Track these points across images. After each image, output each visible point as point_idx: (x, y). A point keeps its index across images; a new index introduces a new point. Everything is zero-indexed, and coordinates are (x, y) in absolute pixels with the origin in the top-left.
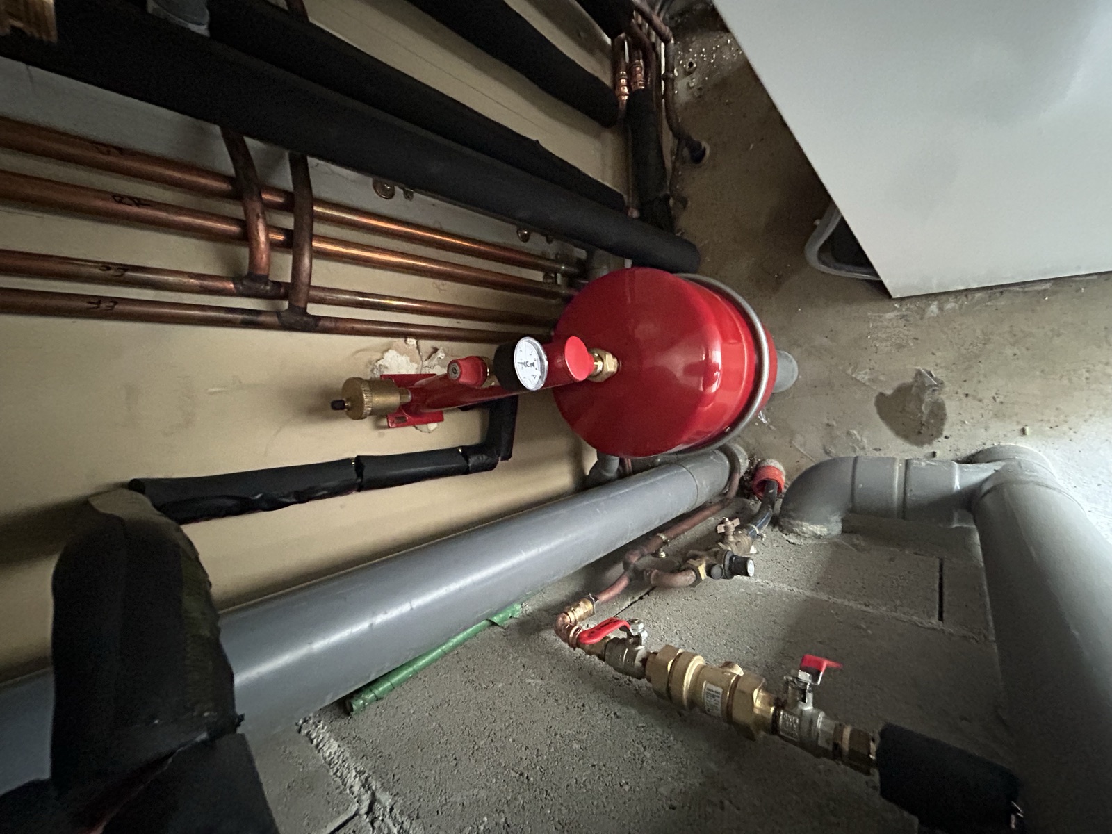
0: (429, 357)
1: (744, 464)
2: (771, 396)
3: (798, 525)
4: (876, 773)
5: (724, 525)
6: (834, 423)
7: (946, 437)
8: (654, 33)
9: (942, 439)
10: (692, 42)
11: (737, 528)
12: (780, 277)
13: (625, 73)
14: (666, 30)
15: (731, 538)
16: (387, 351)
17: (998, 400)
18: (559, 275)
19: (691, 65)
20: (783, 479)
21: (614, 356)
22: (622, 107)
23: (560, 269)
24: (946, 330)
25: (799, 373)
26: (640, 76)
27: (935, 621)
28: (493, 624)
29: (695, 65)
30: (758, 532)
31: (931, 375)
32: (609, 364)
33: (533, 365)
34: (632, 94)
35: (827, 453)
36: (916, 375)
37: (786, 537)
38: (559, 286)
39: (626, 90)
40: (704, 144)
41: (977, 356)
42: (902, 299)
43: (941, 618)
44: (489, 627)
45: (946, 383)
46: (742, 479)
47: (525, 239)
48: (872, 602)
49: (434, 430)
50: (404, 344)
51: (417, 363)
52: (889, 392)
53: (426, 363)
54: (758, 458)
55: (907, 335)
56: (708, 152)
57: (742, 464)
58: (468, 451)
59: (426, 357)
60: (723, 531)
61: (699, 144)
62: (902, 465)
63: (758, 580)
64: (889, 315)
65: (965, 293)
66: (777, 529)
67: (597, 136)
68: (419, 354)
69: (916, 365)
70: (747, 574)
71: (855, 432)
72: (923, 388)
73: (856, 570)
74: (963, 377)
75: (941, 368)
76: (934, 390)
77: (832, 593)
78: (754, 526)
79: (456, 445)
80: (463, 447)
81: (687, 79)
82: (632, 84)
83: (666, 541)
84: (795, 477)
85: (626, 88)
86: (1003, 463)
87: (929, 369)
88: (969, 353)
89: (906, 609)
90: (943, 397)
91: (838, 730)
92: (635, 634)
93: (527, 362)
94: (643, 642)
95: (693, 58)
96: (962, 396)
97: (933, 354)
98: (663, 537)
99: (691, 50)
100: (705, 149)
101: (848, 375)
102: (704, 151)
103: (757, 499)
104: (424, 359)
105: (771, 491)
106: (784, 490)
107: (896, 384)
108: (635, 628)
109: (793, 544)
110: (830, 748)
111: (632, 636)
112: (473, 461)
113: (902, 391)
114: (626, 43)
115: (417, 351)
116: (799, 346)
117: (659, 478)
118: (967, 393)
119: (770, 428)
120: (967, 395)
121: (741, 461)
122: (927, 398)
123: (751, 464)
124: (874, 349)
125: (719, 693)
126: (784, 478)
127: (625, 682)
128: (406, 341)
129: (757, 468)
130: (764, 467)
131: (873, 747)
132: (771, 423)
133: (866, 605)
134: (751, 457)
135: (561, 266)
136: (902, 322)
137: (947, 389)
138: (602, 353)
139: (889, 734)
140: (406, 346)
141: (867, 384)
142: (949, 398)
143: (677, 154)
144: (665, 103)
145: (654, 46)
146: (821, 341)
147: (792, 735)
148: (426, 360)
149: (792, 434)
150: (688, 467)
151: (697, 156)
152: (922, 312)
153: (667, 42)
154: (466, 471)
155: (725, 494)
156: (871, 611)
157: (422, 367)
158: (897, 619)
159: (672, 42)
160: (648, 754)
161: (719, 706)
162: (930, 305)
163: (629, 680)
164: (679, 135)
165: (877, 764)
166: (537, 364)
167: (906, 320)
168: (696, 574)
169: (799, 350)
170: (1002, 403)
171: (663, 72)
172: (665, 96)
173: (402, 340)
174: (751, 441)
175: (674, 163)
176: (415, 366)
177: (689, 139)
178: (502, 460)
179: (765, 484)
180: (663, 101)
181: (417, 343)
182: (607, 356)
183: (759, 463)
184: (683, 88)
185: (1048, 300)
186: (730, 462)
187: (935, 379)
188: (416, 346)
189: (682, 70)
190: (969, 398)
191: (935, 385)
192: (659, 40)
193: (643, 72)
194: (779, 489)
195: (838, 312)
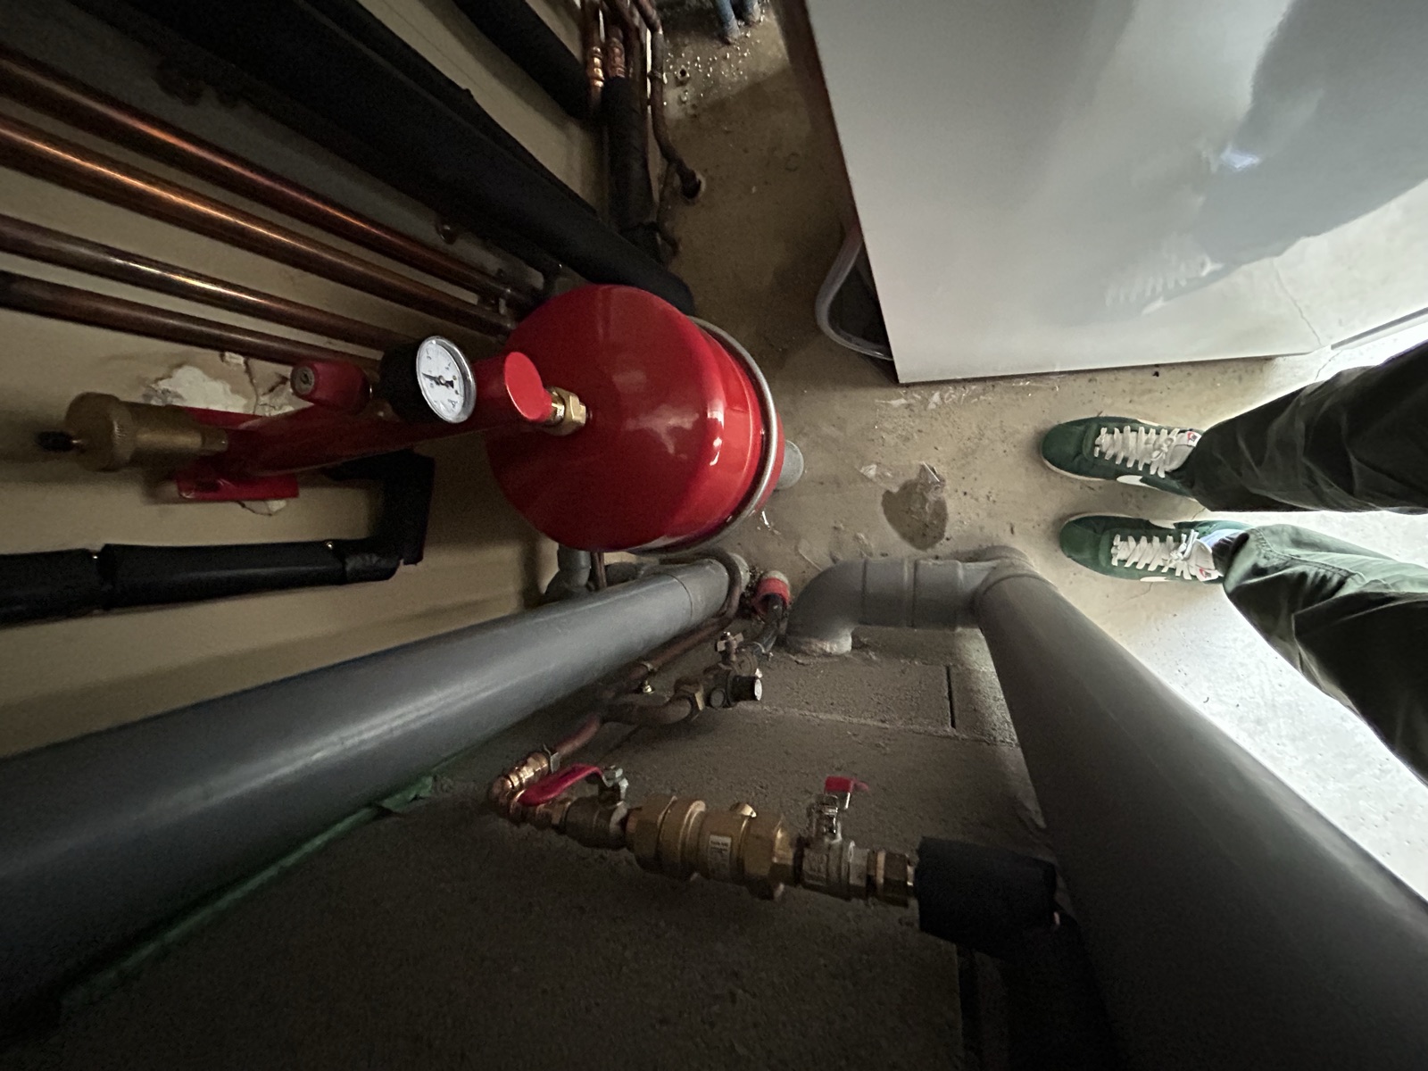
0: (272, 390)
1: (745, 576)
2: (775, 491)
3: (807, 643)
4: (914, 903)
5: (724, 641)
6: (841, 526)
7: (948, 539)
8: (637, 14)
9: (944, 540)
10: (685, 46)
11: (740, 646)
12: (785, 351)
13: (599, 50)
14: (653, 13)
15: (734, 658)
16: (180, 366)
17: (991, 498)
18: (502, 302)
19: (683, 73)
20: (788, 594)
21: (582, 401)
22: (596, 96)
23: (503, 292)
24: (946, 423)
25: (805, 468)
26: (619, 60)
27: (949, 729)
28: (387, 813)
29: (688, 75)
30: (763, 651)
31: (934, 472)
32: (575, 411)
33: (450, 384)
34: (608, 79)
35: (834, 560)
36: (921, 470)
37: (794, 658)
38: (503, 316)
39: (601, 74)
40: (699, 177)
41: (974, 452)
42: (908, 385)
43: (953, 725)
44: (376, 818)
45: (947, 482)
46: (742, 596)
47: (450, 238)
48: (887, 717)
49: (277, 512)
50: (220, 362)
51: (245, 396)
52: (895, 490)
53: (264, 399)
54: (760, 569)
55: (912, 427)
56: (703, 187)
57: (743, 578)
58: (343, 548)
59: (266, 390)
60: (724, 648)
61: (694, 176)
62: (912, 565)
63: (765, 708)
64: (896, 403)
65: (963, 383)
66: (782, 650)
67: (561, 126)
68: (251, 381)
69: (920, 459)
70: (754, 698)
71: (862, 536)
72: (927, 487)
73: (870, 685)
74: (961, 474)
75: (943, 464)
76: (936, 488)
77: (846, 713)
78: (759, 644)
79: (323, 537)
80: (334, 542)
81: (679, 90)
82: (609, 68)
83: (652, 670)
84: (800, 591)
85: (600, 70)
86: (999, 561)
87: (932, 465)
88: (967, 448)
89: (920, 719)
90: (944, 495)
91: (871, 861)
92: (609, 784)
93: (440, 377)
94: (623, 796)
95: (687, 65)
96: (961, 495)
97: (936, 448)
98: (649, 666)
99: (683, 55)
100: (700, 182)
101: (856, 469)
102: (698, 185)
103: (759, 619)
104: (261, 391)
105: (776, 607)
106: (789, 606)
107: (901, 481)
108: (609, 776)
109: (802, 664)
110: (862, 883)
111: (607, 789)
112: (352, 564)
113: (908, 489)
114: (601, 14)
115: (246, 378)
116: (805, 435)
117: (644, 589)
118: (966, 490)
119: (773, 534)
120: (965, 494)
121: (742, 573)
122: (931, 497)
123: (753, 577)
124: (880, 441)
125: (726, 845)
126: (789, 592)
127: (596, 860)
128: (222, 357)
129: (759, 582)
130: (767, 580)
131: (910, 870)
132: (774, 527)
133: (883, 722)
134: (752, 569)
135: (507, 287)
136: (907, 413)
137: (948, 487)
138: (564, 393)
139: (925, 849)
140: (224, 364)
141: (875, 480)
142: (950, 496)
143: (665, 181)
144: (652, 109)
145: (638, 30)
146: (827, 430)
147: (818, 879)
148: (264, 394)
149: (798, 538)
150: (679, 577)
151: (690, 190)
152: (925, 402)
153: (654, 31)
154: (341, 579)
155: (723, 614)
156: (888, 726)
157: (257, 404)
158: (914, 732)
159: (661, 32)
160: (628, 954)
161: (727, 864)
162: (933, 395)
163: (602, 857)
164: (668, 153)
165: (914, 892)
166: (458, 385)
167: (912, 410)
168: (692, 705)
169: (805, 440)
170: (994, 501)
171: (649, 69)
172: (651, 101)
173: (215, 354)
174: (753, 550)
175: (662, 193)
176: (243, 401)
177: (680, 164)
178: (406, 563)
179: (769, 599)
180: (649, 108)
181: (246, 363)
182: (571, 398)
183: (761, 576)
184: (675, 100)
185: (1031, 398)
186: (729, 574)
187: (938, 476)
188: (244, 367)
189: (672, 78)
190: (968, 497)
191: (938, 483)
192: (644, 26)
193: (623, 56)
194: (784, 603)
195: (845, 396)
